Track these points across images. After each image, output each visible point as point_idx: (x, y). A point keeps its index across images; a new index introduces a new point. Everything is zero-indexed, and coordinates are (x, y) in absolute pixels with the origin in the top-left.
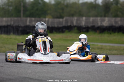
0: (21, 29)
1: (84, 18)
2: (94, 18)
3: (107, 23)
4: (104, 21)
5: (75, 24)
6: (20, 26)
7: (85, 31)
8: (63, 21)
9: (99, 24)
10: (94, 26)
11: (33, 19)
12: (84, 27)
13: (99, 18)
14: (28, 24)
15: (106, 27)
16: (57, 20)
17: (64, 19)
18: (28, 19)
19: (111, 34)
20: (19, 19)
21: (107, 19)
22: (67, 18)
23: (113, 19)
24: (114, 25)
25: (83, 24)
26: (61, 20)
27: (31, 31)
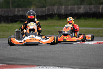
0: (10, 18)
1: (63, 7)
2: (72, 6)
3: (83, 10)
4: (80, 8)
5: (56, 12)
6: (9, 15)
7: (65, 18)
8: (46, 10)
9: (76, 11)
10: (72, 13)
11: (20, 9)
12: (64, 14)
13: (76, 6)
14: (16, 13)
15: (82, 13)
16: (40, 10)
17: (47, 8)
18: (16, 9)
19: (86, 19)
20: (9, 9)
21: (82, 7)
22: (49, 7)
23: (88, 7)
24: (89, 11)
25: (63, 12)
26: (44, 9)
27: (19, 19)
